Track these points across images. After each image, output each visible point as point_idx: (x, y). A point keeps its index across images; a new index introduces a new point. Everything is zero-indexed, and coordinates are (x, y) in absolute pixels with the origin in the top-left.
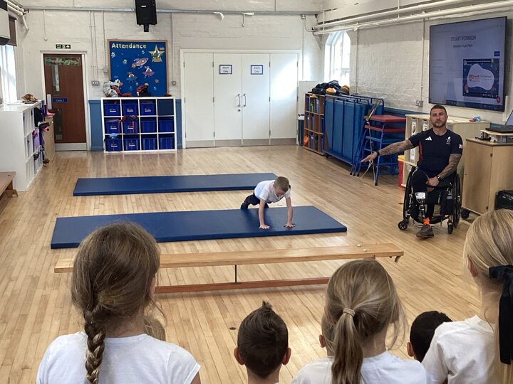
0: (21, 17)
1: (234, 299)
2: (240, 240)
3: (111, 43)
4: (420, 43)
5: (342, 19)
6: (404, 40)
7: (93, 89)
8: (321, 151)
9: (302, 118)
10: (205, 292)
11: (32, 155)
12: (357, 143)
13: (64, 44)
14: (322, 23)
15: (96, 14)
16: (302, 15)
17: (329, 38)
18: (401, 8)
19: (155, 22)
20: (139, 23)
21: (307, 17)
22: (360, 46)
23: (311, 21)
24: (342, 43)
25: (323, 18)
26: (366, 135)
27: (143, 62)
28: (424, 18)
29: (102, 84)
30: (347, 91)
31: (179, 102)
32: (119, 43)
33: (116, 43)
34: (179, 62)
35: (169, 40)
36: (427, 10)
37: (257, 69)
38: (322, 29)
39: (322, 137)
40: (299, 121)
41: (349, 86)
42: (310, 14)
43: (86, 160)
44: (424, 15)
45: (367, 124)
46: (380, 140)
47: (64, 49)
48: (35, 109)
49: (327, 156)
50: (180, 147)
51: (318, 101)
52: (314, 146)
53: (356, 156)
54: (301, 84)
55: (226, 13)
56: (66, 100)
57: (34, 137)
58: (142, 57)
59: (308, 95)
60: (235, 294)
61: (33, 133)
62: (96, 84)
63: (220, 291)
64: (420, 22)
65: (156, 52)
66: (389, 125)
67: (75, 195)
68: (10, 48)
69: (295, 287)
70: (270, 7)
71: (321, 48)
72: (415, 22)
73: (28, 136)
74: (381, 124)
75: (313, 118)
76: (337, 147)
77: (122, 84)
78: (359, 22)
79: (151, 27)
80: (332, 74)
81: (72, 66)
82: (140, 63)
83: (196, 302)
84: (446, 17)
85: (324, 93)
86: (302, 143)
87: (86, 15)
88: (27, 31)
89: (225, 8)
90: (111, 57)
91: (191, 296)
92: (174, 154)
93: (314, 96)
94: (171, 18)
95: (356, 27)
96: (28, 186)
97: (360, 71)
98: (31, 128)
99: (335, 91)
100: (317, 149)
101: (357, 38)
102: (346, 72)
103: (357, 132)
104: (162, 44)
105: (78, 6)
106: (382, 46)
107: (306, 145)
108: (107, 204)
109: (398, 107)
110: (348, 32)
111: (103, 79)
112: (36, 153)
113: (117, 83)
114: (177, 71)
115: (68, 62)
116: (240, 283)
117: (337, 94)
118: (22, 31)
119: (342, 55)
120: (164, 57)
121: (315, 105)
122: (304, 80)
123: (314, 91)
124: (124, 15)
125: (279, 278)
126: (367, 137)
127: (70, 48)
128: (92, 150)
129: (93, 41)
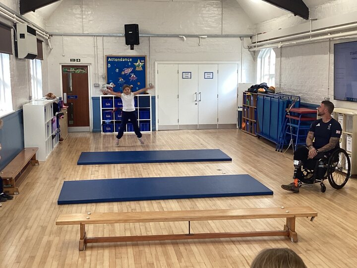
0: (47, 40)
1: (188, 247)
2: (194, 199)
3: (108, 58)
4: (326, 57)
5: (270, 40)
6: (315, 54)
7: (94, 89)
8: (255, 134)
9: (241, 109)
10: (166, 241)
11: (50, 135)
12: (280, 128)
13: (76, 58)
14: (255, 43)
15: (98, 38)
16: (241, 37)
17: (261, 53)
18: (312, 31)
19: (138, 43)
20: (127, 43)
21: (244, 39)
22: (283, 59)
23: (247, 41)
24: (270, 56)
25: (256, 39)
26: (287, 122)
27: (130, 70)
28: (330, 39)
29: (101, 86)
30: (273, 90)
31: (154, 98)
32: (113, 57)
33: (111, 57)
34: (154, 70)
35: (148, 55)
36: (331, 33)
37: (209, 75)
38: (255, 47)
39: (255, 123)
40: (239, 111)
41: (274, 87)
42: (247, 36)
43: (89, 138)
44: (329, 36)
45: (288, 115)
46: (297, 126)
47: (76, 62)
48: (54, 104)
49: (259, 137)
50: (154, 130)
51: (252, 97)
52: (249, 130)
53: (280, 138)
54: (240, 85)
55: (187, 36)
56: (76, 97)
57: (52, 123)
58: (128, 67)
59: (245, 93)
60: (188, 243)
61: (52, 120)
62: (96, 86)
63: (178, 241)
64: (327, 41)
65: (139, 64)
66: (304, 115)
67: (79, 164)
68: (39, 61)
69: (234, 239)
70: (218, 32)
71: (254, 60)
72: (323, 42)
73: (48, 123)
74: (298, 114)
75: (249, 109)
76: (266, 131)
77: (115, 86)
78: (282, 42)
79: (135, 46)
80: (262, 78)
81: (81, 74)
82: (128, 71)
83: (159, 249)
84: (346, 37)
85: (256, 92)
86: (240, 128)
87: (91, 38)
88: (51, 49)
89: (186, 33)
90: (108, 67)
91: (155, 244)
92: (150, 135)
93: (249, 94)
94: (149, 40)
95: (279, 45)
96: (47, 157)
97: (282, 76)
98: (50, 116)
99: (265, 90)
100: (251, 132)
101: (280, 53)
102: (272, 77)
103: (280, 120)
104: (143, 58)
105: (86, 32)
106: (299, 58)
107: (244, 129)
108: (100, 171)
109: (311, 102)
110: (273, 49)
111: (102, 83)
112: (54, 133)
113: (111, 85)
114: (153, 77)
115: (78, 71)
116: (193, 235)
117: (266, 92)
118: (47, 49)
119: (269, 65)
120: (144, 67)
121: (250, 100)
122: (243, 82)
123: (249, 90)
124: (117, 38)
125: (223, 231)
126: (288, 124)
127: (80, 61)
128: (93, 132)
129: (96, 56)
